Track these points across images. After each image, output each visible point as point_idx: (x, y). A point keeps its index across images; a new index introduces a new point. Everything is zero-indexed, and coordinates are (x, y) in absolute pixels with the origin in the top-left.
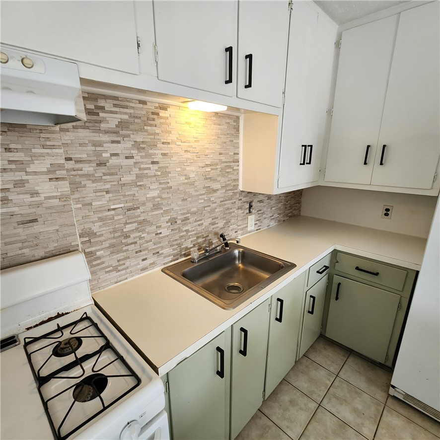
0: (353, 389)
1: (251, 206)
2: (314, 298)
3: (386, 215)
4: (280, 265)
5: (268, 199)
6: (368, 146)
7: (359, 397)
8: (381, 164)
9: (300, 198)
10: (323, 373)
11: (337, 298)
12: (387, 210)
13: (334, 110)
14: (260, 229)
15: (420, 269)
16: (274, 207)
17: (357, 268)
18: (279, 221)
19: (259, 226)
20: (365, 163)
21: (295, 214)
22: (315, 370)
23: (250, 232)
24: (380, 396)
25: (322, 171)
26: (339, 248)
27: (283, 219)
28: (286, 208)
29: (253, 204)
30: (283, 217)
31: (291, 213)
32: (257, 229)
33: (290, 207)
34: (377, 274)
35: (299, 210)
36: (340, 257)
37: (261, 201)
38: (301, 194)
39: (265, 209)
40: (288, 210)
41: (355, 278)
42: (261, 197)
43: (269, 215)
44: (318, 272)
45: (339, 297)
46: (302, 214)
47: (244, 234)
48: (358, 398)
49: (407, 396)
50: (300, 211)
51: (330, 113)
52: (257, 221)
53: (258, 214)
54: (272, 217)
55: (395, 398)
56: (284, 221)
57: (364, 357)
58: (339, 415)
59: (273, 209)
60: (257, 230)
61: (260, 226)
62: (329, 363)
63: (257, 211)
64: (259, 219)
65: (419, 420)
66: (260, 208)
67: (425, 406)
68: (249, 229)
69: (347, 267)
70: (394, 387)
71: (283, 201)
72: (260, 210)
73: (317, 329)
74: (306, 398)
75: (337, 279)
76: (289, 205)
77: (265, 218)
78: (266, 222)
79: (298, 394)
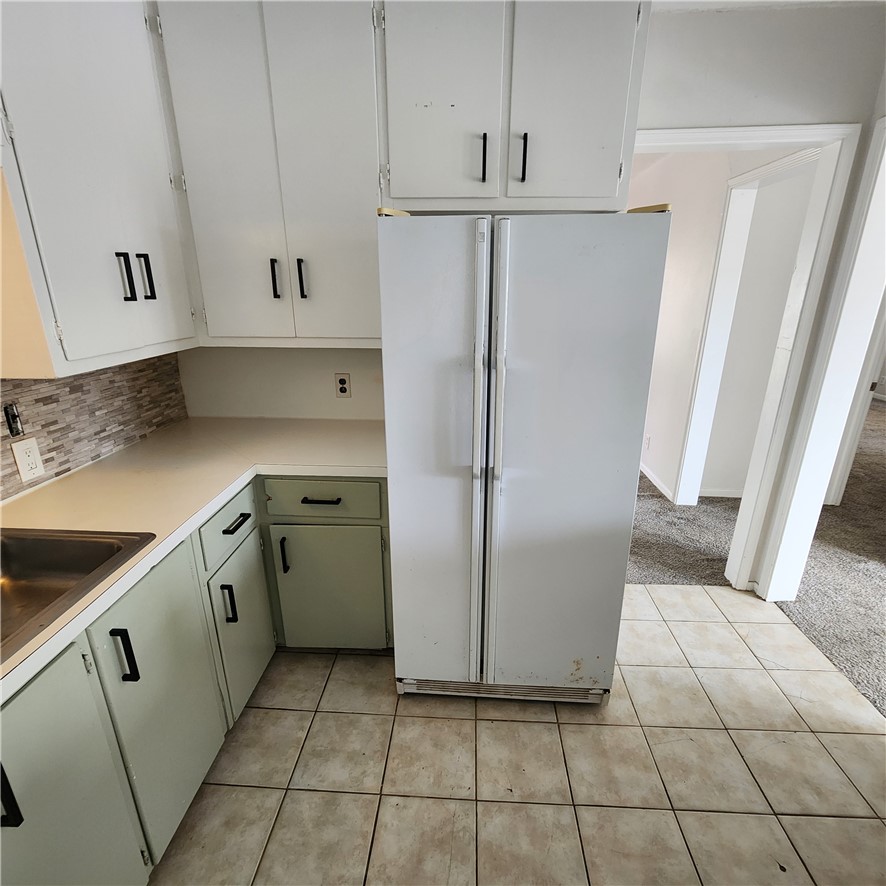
0: (345, 720)
1: (15, 417)
2: (229, 588)
3: (343, 390)
4: (111, 546)
5: (71, 392)
6: (273, 262)
7: (355, 729)
8: (303, 296)
9: (177, 379)
10: (290, 720)
11: (286, 569)
12: (342, 382)
13: (187, 177)
14: (69, 470)
15: (387, 474)
16: (100, 408)
17: (305, 501)
18: (128, 440)
19: (61, 464)
20: (276, 296)
21: (172, 415)
22: (273, 725)
23: (32, 484)
24: (386, 704)
25: (197, 314)
26: (265, 470)
27: (137, 433)
28: (140, 406)
29: (18, 409)
30: (137, 427)
31: (162, 414)
32: (57, 471)
33: (150, 402)
34: (338, 501)
35: (182, 404)
36: (271, 487)
37: (47, 400)
38: (178, 371)
39: (70, 418)
40: (148, 410)
41: (308, 520)
42: (45, 391)
43: (92, 431)
44: (225, 532)
45: (288, 563)
46: (190, 414)
47: (10, 495)
48: (354, 731)
49: (420, 683)
50: (185, 407)
51: (179, 182)
52: (50, 451)
53: (49, 433)
54: (102, 435)
55: (407, 695)
56: (143, 437)
57: (358, 652)
58: (325, 784)
59: (97, 413)
60: (57, 474)
61: (67, 461)
62: (299, 695)
63: (43, 426)
64: (56, 445)
65: (440, 710)
66: (52, 418)
67: (443, 684)
68: (26, 476)
69: (287, 503)
70: (400, 680)
71: (126, 391)
72: (55, 422)
73: (266, 642)
74: (259, 793)
75: (276, 533)
76: (148, 399)
77: (77, 441)
78: (86, 449)
79: (242, 796)
